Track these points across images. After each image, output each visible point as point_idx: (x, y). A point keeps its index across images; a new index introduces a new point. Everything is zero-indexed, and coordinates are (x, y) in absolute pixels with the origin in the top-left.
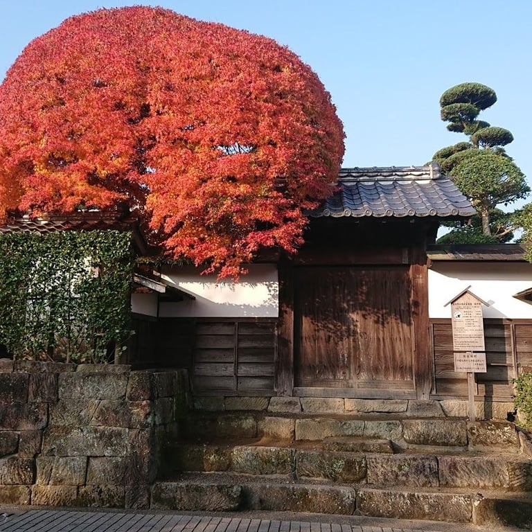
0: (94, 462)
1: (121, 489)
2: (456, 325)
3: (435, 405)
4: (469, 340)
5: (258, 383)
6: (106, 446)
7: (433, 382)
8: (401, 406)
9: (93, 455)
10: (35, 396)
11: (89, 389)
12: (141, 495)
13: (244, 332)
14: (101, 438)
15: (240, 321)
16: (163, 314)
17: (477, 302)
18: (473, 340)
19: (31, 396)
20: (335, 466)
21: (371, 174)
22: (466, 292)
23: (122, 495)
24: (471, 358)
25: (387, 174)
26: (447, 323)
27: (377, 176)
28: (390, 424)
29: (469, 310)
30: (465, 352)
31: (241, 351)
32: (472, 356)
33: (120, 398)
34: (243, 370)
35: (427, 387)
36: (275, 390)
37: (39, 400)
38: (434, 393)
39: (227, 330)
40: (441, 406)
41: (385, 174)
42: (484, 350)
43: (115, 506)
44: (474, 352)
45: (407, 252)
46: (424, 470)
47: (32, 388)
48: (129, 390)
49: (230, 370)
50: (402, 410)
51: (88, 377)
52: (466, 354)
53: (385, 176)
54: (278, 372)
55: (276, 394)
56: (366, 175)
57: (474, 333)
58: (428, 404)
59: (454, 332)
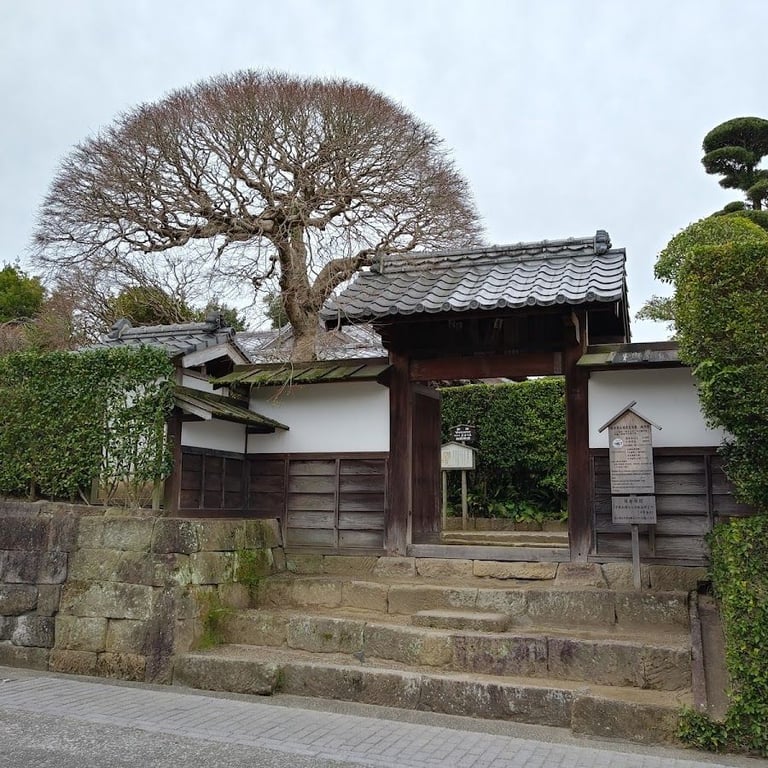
0: (115, 625)
1: (142, 659)
2: (615, 458)
3: (593, 570)
4: (633, 478)
5: (364, 538)
6: (126, 607)
7: (593, 537)
8: (548, 571)
9: (112, 616)
10: (55, 543)
11: (111, 537)
12: (163, 669)
13: (347, 471)
14: (121, 596)
15: (342, 457)
16: (253, 449)
17: (644, 424)
18: (638, 477)
19: (51, 544)
20: (411, 646)
21: (514, 253)
22: (628, 410)
23: (143, 666)
24: (634, 504)
25: (536, 251)
26: (604, 455)
27: (521, 254)
28: (510, 593)
29: (632, 436)
30: (628, 495)
31: (343, 496)
32: (636, 501)
33: (144, 549)
34: (347, 521)
35: (585, 545)
36: (385, 548)
37: (58, 548)
38: (594, 553)
39: (327, 469)
40: (603, 572)
41: (532, 251)
42: (653, 492)
43: (134, 679)
44: (638, 495)
45: (560, 357)
46: (528, 655)
47: (51, 535)
48: (154, 539)
49: (330, 521)
50: (549, 576)
51: (110, 522)
52: (628, 498)
53: (533, 255)
54: (387, 525)
55: (385, 553)
56: (506, 255)
57: (639, 468)
58: (583, 569)
59: (613, 467)
